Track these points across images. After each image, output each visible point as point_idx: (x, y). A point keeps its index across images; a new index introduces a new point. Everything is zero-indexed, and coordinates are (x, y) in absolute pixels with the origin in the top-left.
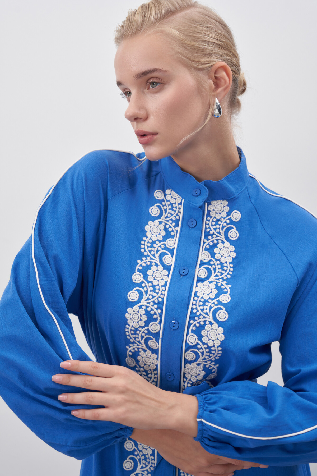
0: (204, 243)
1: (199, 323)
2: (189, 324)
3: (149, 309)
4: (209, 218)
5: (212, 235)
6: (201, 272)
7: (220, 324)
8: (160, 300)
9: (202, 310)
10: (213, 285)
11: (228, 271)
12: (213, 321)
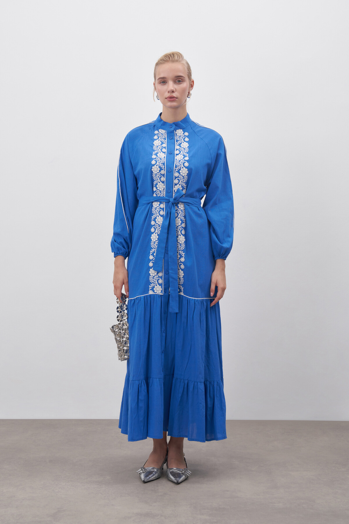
0: (176, 144)
1: (179, 168)
2: (175, 169)
3: (160, 166)
4: (177, 136)
5: (179, 141)
6: (177, 152)
7: (186, 167)
8: (163, 162)
9: (179, 164)
10: (182, 155)
11: (187, 150)
12: (183, 167)
